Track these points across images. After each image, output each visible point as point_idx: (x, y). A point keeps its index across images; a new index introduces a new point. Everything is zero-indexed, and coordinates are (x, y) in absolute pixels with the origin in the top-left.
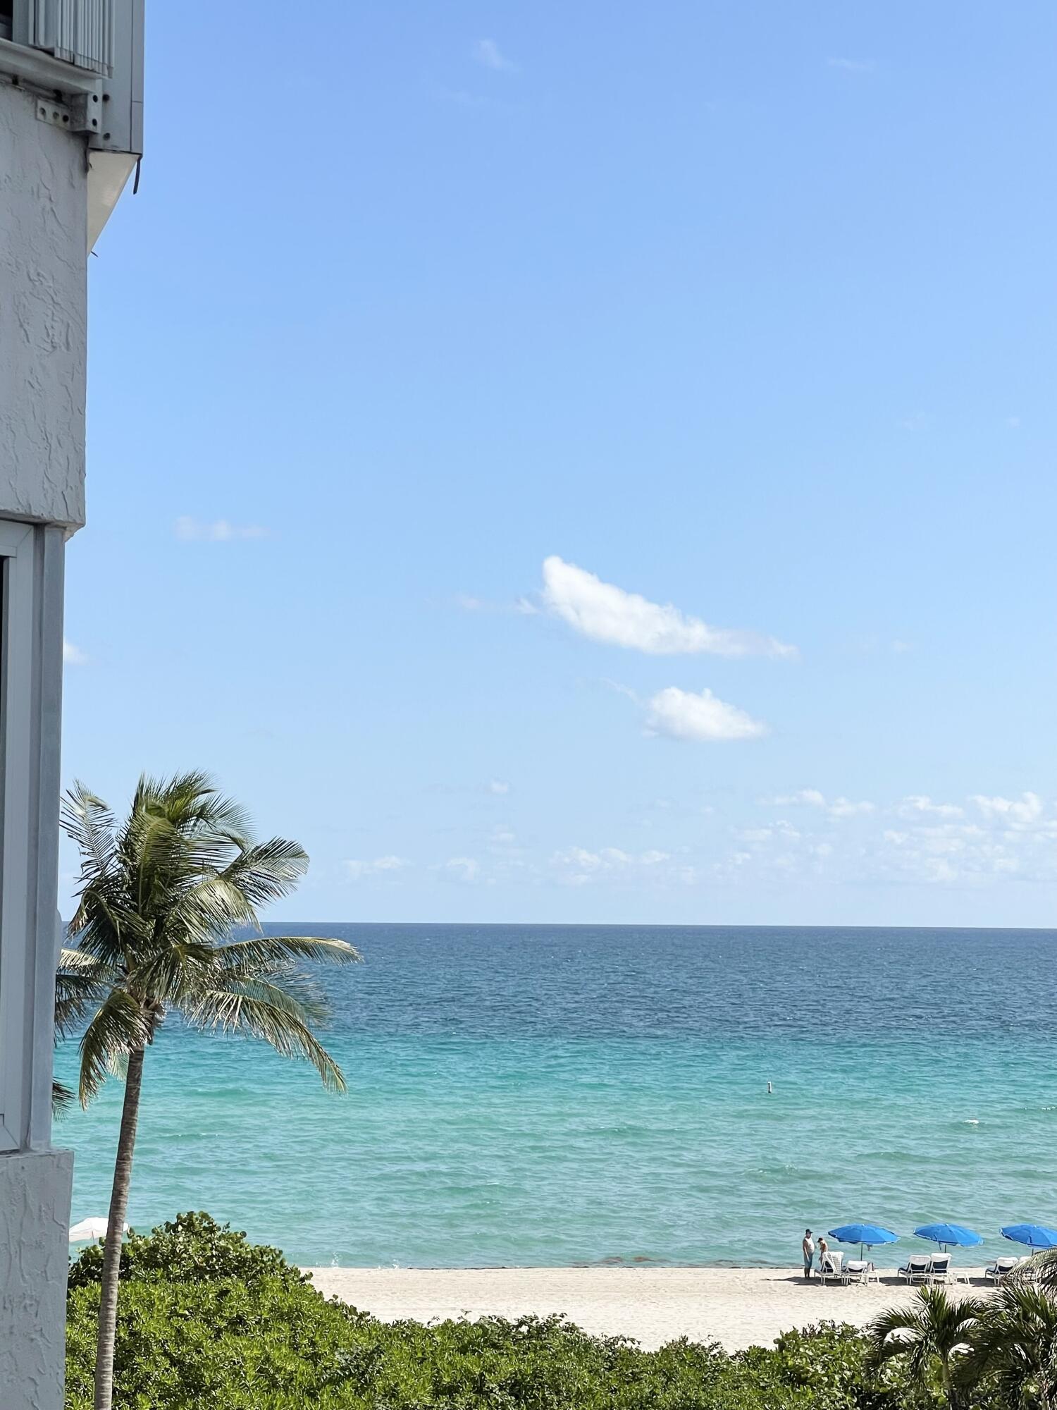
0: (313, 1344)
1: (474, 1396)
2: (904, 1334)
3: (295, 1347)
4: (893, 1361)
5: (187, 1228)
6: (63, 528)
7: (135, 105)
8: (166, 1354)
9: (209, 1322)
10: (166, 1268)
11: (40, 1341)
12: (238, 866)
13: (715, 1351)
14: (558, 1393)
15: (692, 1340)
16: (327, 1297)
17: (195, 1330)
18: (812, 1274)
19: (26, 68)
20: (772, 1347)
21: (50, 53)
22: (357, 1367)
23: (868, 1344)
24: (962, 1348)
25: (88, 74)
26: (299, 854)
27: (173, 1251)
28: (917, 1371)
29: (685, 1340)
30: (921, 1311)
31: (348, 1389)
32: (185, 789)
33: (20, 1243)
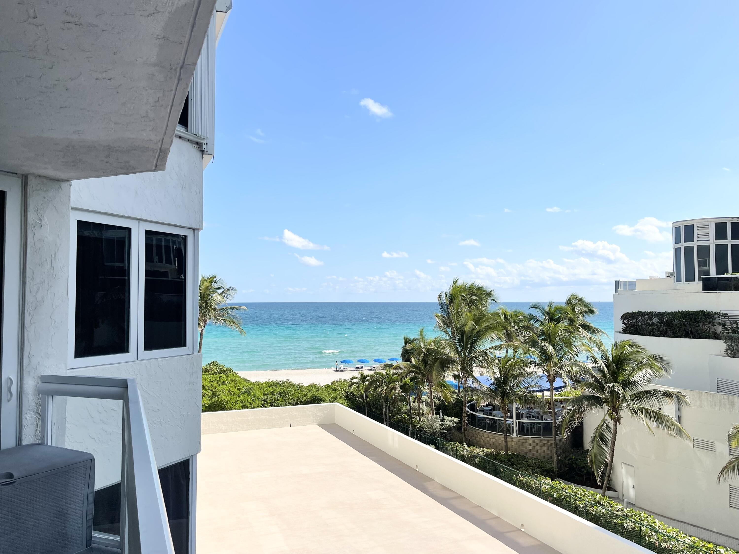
0: (239, 386)
1: (271, 396)
2: (356, 381)
3: (235, 387)
4: (353, 386)
5: (213, 364)
6: (198, 230)
7: (213, 145)
8: (209, 389)
9: (218, 383)
10: (209, 372)
11: (197, 391)
12: (223, 292)
13: (319, 385)
14: (288, 394)
15: (315, 383)
16: (242, 377)
17: (215, 384)
18: (337, 370)
19: (191, 138)
20: (330, 384)
21: (196, 135)
22: (248, 391)
23: (348, 383)
24: (367, 383)
25: (204, 139)
26: (236, 290)
27: (210, 369)
28: (358, 387)
29: (313, 383)
30: (359, 376)
31: (246, 395)
32: (213, 277)
33: (192, 372)
